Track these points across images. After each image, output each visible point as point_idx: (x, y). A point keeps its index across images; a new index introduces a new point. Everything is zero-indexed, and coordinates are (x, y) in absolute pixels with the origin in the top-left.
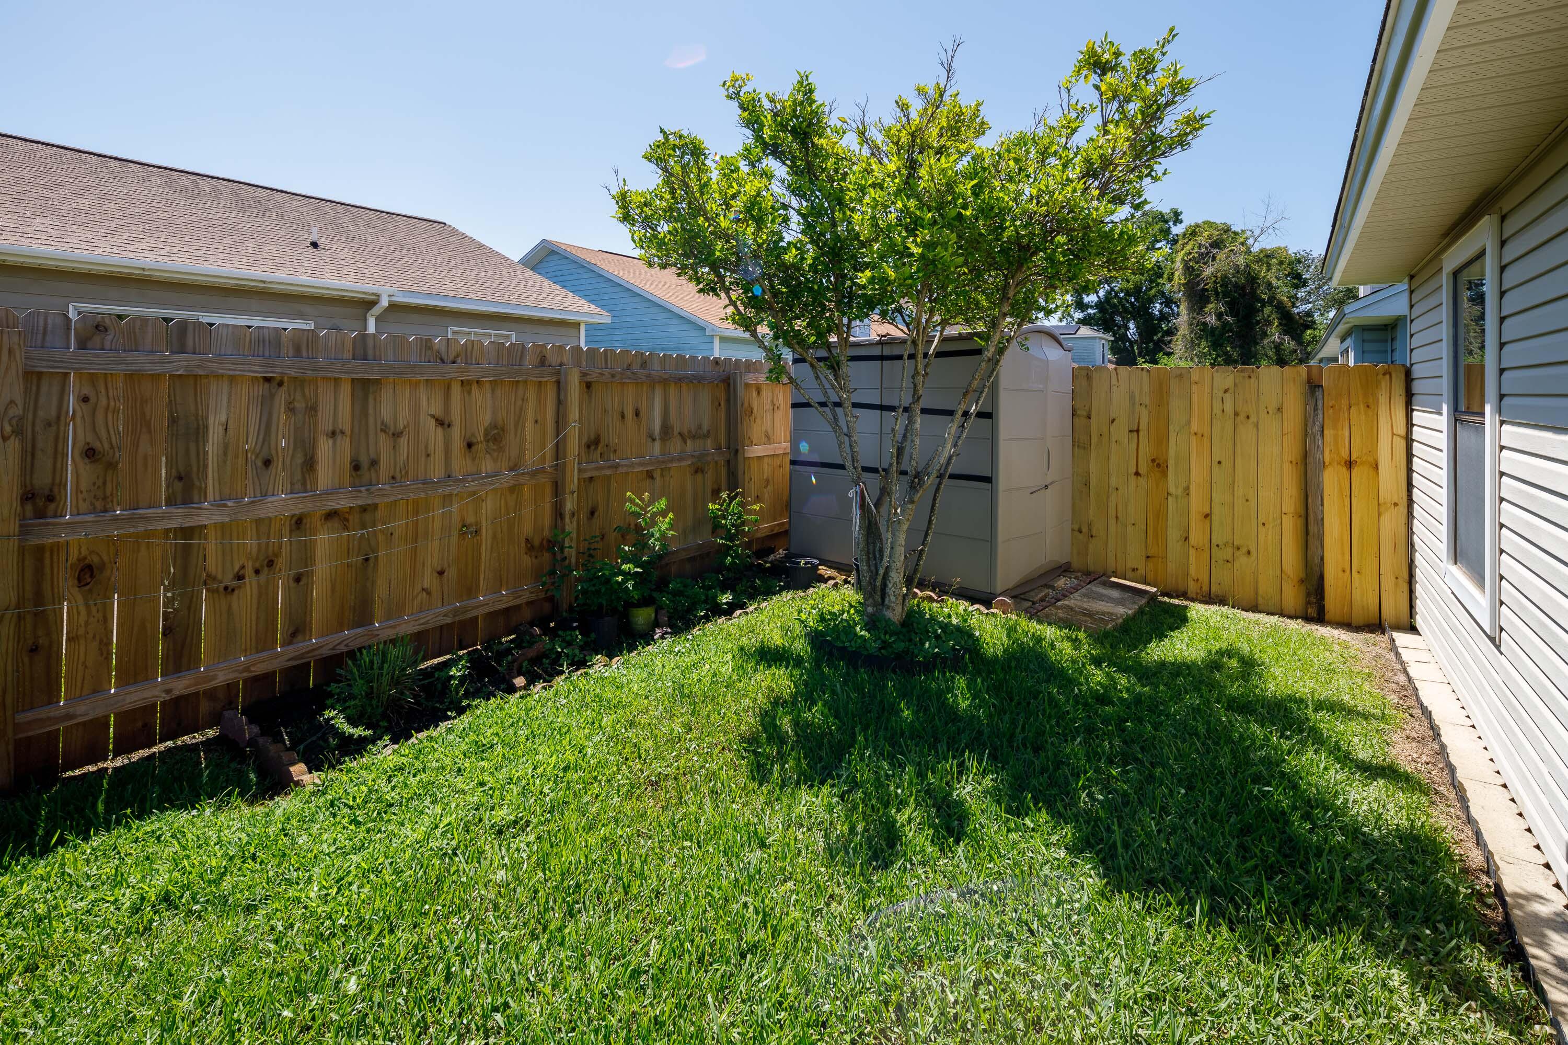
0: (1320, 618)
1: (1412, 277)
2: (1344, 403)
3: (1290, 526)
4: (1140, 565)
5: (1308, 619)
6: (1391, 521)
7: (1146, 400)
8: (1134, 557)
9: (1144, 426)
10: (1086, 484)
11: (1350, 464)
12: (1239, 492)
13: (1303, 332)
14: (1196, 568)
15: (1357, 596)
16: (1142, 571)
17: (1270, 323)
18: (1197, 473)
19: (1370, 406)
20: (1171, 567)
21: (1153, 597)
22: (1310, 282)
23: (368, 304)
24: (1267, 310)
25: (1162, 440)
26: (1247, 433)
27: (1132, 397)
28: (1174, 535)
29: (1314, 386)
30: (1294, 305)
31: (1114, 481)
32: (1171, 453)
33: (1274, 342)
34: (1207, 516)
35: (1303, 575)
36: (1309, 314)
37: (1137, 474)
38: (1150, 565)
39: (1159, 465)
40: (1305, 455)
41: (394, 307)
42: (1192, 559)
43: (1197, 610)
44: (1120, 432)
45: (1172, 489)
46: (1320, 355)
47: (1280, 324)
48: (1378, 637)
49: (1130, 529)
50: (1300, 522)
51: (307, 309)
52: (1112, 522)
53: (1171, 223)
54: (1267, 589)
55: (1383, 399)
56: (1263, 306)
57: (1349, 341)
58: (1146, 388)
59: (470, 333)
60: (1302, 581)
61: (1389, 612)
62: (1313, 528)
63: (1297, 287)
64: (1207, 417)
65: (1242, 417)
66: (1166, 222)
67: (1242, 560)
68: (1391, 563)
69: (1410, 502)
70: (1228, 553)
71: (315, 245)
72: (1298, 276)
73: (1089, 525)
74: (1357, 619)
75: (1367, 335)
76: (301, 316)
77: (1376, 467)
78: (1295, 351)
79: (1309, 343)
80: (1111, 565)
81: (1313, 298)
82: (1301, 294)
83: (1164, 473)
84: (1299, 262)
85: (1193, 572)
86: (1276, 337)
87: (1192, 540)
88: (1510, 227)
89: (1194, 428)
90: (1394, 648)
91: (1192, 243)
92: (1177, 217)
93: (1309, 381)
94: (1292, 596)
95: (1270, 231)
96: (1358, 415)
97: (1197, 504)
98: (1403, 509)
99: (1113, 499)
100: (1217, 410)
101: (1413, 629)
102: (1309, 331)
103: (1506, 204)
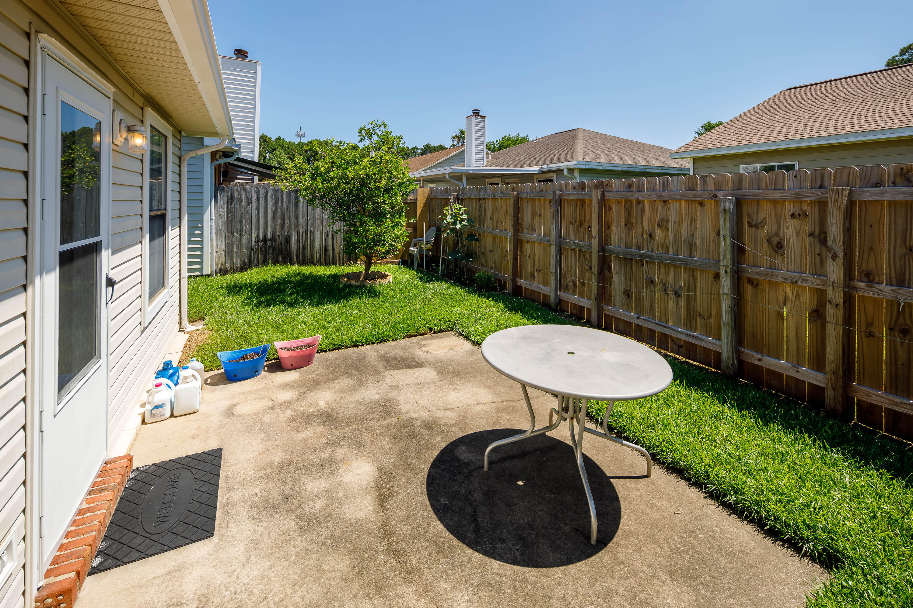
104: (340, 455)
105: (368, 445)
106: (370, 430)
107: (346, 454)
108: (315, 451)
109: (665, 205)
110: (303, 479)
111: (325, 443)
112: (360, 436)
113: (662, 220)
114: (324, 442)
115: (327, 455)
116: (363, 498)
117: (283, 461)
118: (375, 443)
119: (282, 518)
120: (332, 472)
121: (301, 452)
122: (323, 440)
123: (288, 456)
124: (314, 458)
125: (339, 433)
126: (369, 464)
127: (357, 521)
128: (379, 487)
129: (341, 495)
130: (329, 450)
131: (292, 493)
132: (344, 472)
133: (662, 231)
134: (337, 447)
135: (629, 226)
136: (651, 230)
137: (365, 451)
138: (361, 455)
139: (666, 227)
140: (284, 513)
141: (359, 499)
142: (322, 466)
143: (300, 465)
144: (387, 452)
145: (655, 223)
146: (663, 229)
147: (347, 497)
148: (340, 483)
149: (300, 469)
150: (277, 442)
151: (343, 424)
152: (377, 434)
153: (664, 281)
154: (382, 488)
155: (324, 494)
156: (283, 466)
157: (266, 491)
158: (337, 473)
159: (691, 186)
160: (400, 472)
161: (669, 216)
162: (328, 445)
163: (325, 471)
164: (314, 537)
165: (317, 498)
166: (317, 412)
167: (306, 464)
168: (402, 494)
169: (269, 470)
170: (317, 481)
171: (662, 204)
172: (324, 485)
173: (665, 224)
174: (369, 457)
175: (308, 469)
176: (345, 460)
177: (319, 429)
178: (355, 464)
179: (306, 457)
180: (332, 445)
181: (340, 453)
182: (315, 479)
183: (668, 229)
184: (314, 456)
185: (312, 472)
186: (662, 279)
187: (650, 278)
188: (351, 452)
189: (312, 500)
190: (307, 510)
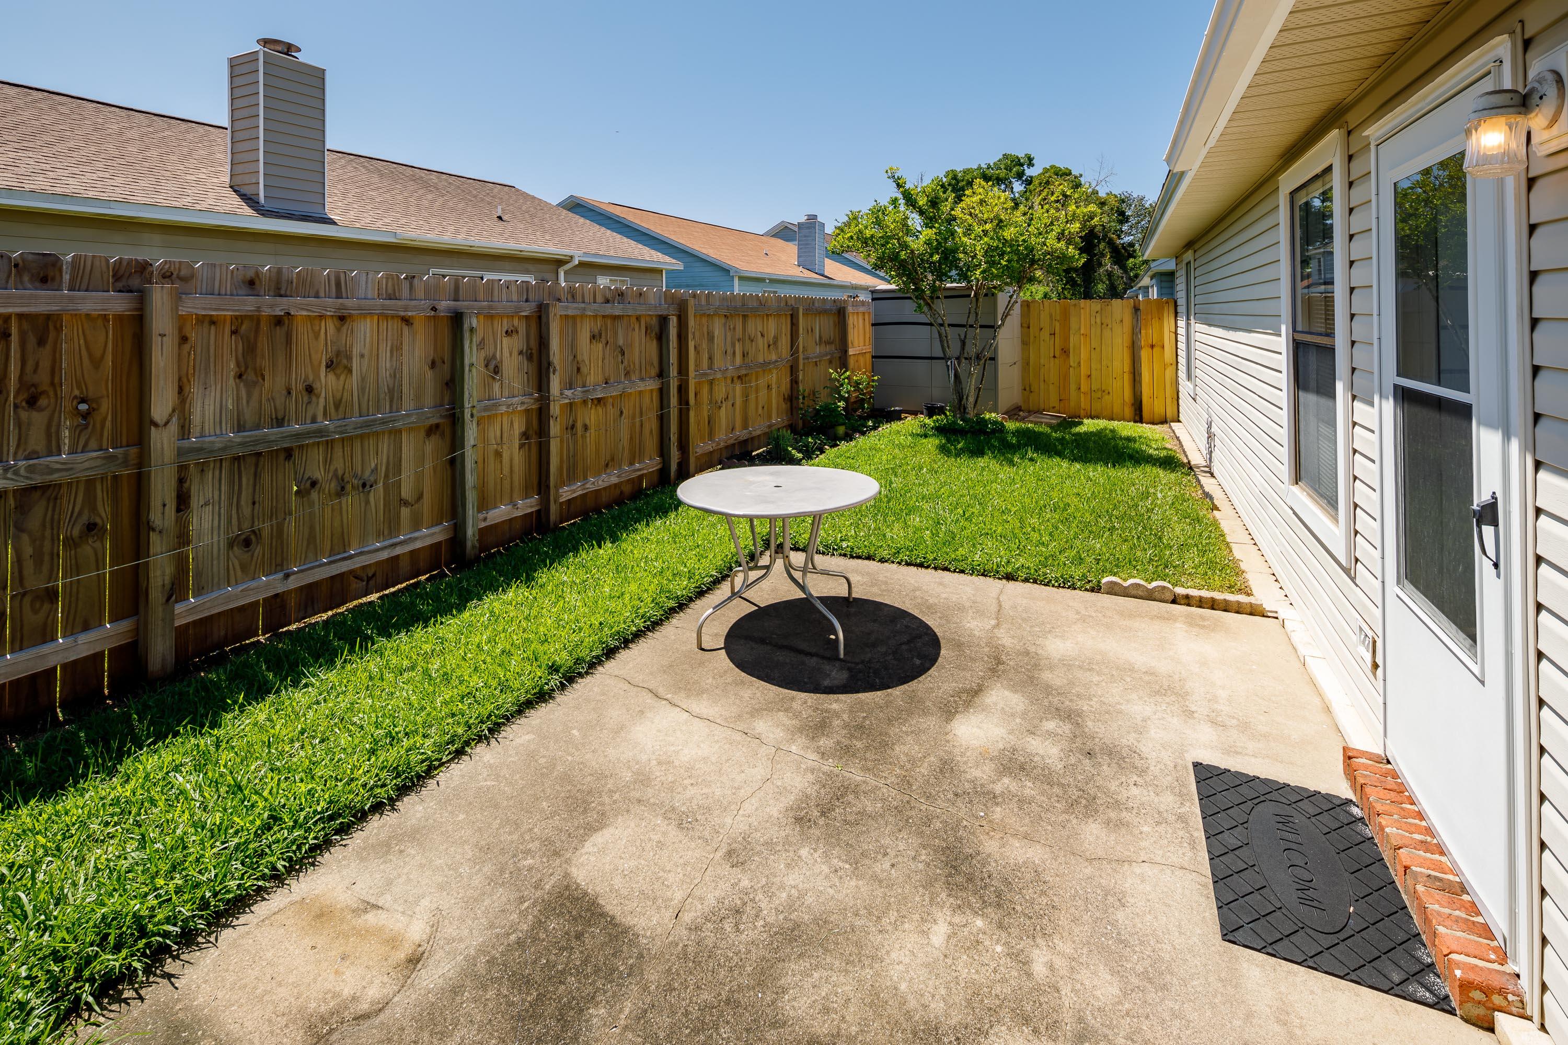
0: (1141, 421)
1: (1177, 258)
2: (1150, 317)
3: (1127, 378)
4: (1057, 405)
5: (1135, 422)
6: (1169, 372)
7: (1058, 318)
8: (1054, 401)
9: (1057, 331)
10: (1028, 364)
11: (1152, 346)
12: (1104, 363)
13: (1128, 259)
14: (1084, 403)
15: (1156, 409)
16: (1057, 408)
17: (1103, 255)
18: (1084, 355)
19: (1161, 319)
20: (1072, 404)
21: (1065, 418)
22: (1132, 218)
23: (559, 262)
24: (1102, 245)
25: (1066, 339)
26: (1107, 333)
27: (1051, 316)
28: (1073, 387)
29: (1136, 309)
30: (1119, 237)
31: (1042, 361)
32: (1071, 345)
33: (1107, 271)
34: (1089, 376)
35: (1132, 401)
36: (1131, 245)
37: (1054, 357)
38: (1062, 405)
39: (1065, 352)
40: (1133, 342)
41: (582, 264)
42: (1082, 399)
43: (1085, 421)
44: (1045, 335)
45: (1072, 364)
46: (1140, 285)
47: (1111, 257)
48: (1165, 427)
49: (1051, 387)
50: (1132, 376)
51: (530, 267)
52: (1042, 384)
53: (1025, 167)
54: (1117, 409)
55: (1165, 315)
56: (1099, 242)
57: (1154, 281)
58: (1058, 312)
59: (616, 280)
60: (1133, 405)
61: (1169, 415)
62: (1137, 378)
63: (1121, 222)
64: (1088, 326)
65: (1104, 326)
66: (1022, 165)
67: (1106, 397)
68: (1169, 392)
69: (1177, 362)
70: (1099, 394)
71: (500, 218)
72: (1122, 213)
73: (1030, 386)
74: (1156, 419)
75: (1164, 278)
76: (527, 272)
77: (1163, 347)
78: (1122, 278)
79: (1132, 269)
80: (1042, 406)
81: (1134, 232)
82: (1125, 228)
83: (1068, 356)
84: (1123, 201)
85: (1083, 405)
86: (1108, 267)
87: (1082, 390)
88: (1198, 254)
89: (1082, 332)
90: (1171, 427)
91: (1046, 190)
92: (1030, 161)
93: (1135, 307)
94: (1128, 412)
95: (1103, 183)
96: (1155, 323)
97: (1084, 371)
98: (1174, 366)
99: (1042, 370)
100: (1093, 322)
101: (1179, 421)
102: (1131, 260)
103: (1196, 246)
104: (986, 768)
105: (932, 759)
106: (906, 782)
107: (977, 766)
108: (1022, 801)
109: (343, 325)
110: (1059, 766)
111: (997, 804)
112: (932, 780)
113: (338, 354)
114: (998, 809)
115: (1006, 780)
116: (995, 704)
117: (1087, 816)
118: (920, 755)
119: (1101, 736)
120: (1014, 750)
121: (1049, 815)
122: (998, 813)
123: (1075, 821)
124: (1029, 789)
125: (961, 810)
126: (957, 732)
127: (1016, 692)
128: (968, 704)
129: (1018, 720)
130: (998, 788)
131: (1080, 757)
132: (997, 741)
133: (338, 377)
134: (982, 785)
135: (250, 376)
136: (311, 378)
137: (946, 751)
138: (956, 751)
139: (346, 367)
140: (1097, 740)
141: (1001, 705)
142: (1022, 768)
143: (1056, 790)
144: (917, 733)
145: (320, 362)
146: (338, 372)
147: (1013, 715)
148: (1011, 732)
149: (1060, 784)
150: (1088, 871)
151: (938, 825)
152: (902, 767)
153: (340, 473)
154: (965, 701)
155: (1038, 733)
156: (1086, 807)
157: (1120, 781)
158: (1008, 746)
159: (390, 291)
160: (928, 703)
161: (351, 346)
162: (995, 797)
163: (1022, 759)
164: (1067, 703)
165: (1050, 734)
166: (970, 905)
167: (1046, 787)
168: (948, 687)
169: (1113, 815)
170: (1041, 752)
171: (337, 322)
172: (1033, 742)
173: (345, 361)
174: (948, 741)
175: (1046, 777)
176: (984, 756)
177: (990, 846)
178: (975, 743)
179: (1042, 798)
180: (988, 793)
181: (982, 773)
182: (1042, 757)
183: (350, 371)
184: (1027, 792)
185: (1043, 770)
186: (336, 470)
187: (309, 478)
188: (965, 763)
189: (1056, 735)
190: (1067, 728)
